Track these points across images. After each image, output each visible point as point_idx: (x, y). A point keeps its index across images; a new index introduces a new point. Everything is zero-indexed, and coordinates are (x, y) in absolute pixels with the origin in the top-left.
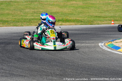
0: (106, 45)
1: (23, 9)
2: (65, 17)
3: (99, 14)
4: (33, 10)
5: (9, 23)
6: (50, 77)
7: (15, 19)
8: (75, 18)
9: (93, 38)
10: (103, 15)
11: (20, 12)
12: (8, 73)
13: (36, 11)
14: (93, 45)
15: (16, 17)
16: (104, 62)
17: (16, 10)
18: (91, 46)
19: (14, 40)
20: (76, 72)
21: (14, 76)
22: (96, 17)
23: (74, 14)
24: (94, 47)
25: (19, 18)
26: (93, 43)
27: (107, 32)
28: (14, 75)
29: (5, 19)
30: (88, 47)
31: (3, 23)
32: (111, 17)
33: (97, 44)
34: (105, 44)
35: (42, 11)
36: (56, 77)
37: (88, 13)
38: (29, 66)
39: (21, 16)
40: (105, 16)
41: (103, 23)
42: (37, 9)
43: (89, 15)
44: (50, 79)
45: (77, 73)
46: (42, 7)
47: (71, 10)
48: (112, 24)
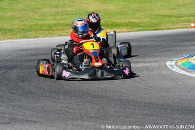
0: (179, 63)
1: (37, 9)
2: (110, 19)
3: (169, 11)
4: (56, 10)
5: (14, 32)
6: (79, 122)
7: (24, 25)
8: (127, 21)
9: (157, 52)
10: (176, 12)
11: (33, 13)
12: (8, 118)
13: (60, 10)
14: (156, 64)
15: (26, 23)
16: (173, 92)
17: (26, 10)
18: (153, 66)
19: (21, 61)
20: (123, 112)
21: (17, 122)
22: (165, 16)
23: (126, 13)
24: (159, 68)
25: (32, 24)
26: (157, 61)
27: (181, 43)
28: (18, 120)
29: (6, 27)
30: (147, 69)
31: (3, 34)
32: (190, 16)
33: (162, 64)
34: (176, 63)
35: (72, 11)
36: (88, 121)
37: (151, 10)
38: (44, 104)
39: (35, 19)
40: (179, 14)
41: (176, 26)
42: (62, 7)
43: (152, 15)
44: (79, 126)
45: (125, 113)
46: (71, 3)
47: (122, 6)
48: (192, 27)
